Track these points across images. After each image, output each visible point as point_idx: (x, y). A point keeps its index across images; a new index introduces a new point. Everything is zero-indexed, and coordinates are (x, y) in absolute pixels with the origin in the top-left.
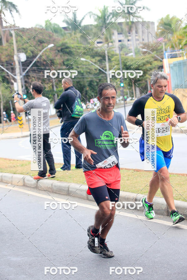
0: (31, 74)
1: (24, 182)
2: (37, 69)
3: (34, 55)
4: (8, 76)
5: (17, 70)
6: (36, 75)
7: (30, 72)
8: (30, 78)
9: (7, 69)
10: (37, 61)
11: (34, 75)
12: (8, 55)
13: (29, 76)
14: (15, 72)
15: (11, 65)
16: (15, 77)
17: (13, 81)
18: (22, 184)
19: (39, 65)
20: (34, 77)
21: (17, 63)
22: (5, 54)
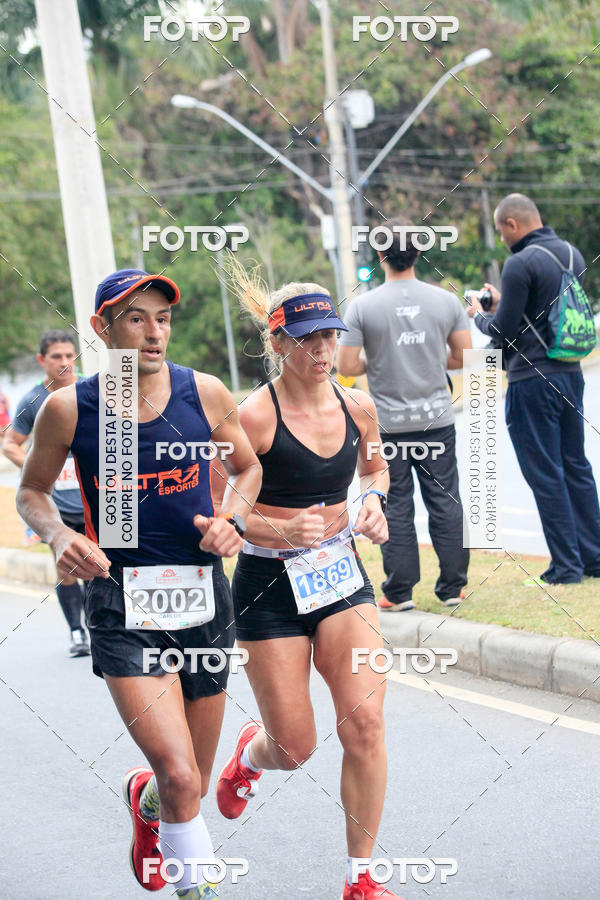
0: (393, 180)
2: (418, 157)
3: (407, 98)
4: (299, 188)
5: (337, 164)
6: (415, 184)
7: (387, 171)
8: (389, 197)
9: (294, 161)
10: (417, 123)
11: (406, 182)
12: (302, 102)
13: (385, 188)
14: (328, 172)
15: (314, 142)
16: (327, 193)
17: (317, 210)
19: (425, 138)
20: (406, 193)
21: (335, 134)
22: (289, 98)
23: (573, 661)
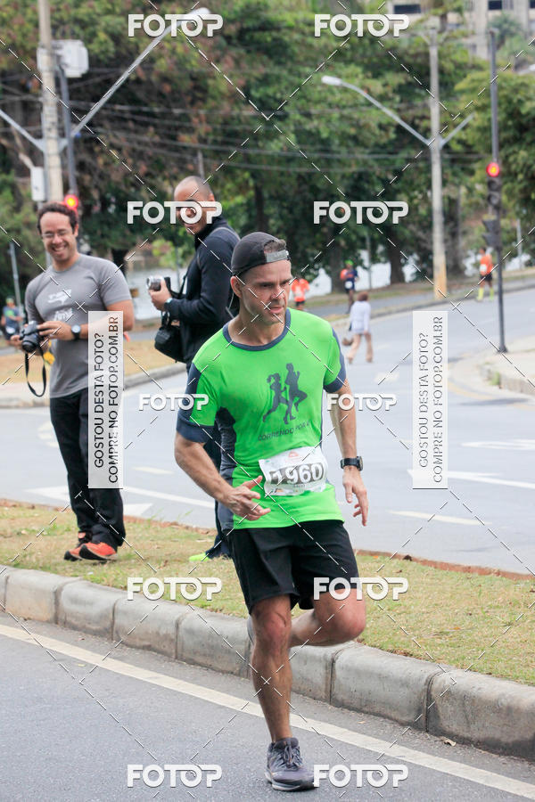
0: (106, 137)
1: (57, 603)
2: (133, 113)
3: (124, 52)
5: (49, 116)
7: (101, 125)
8: (102, 152)
10: (133, 78)
11: (121, 138)
13: (98, 142)
14: (40, 121)
15: (25, 89)
16: (38, 144)
17: (27, 161)
18: (50, 616)
19: (141, 95)
20: (119, 150)
21: (48, 83)
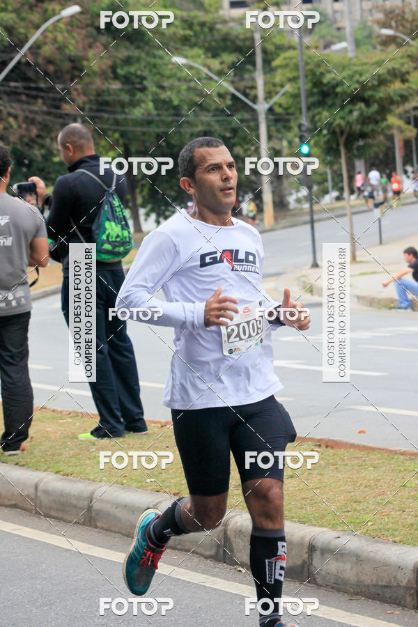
11: (16, 108)
23: (107, 502)
